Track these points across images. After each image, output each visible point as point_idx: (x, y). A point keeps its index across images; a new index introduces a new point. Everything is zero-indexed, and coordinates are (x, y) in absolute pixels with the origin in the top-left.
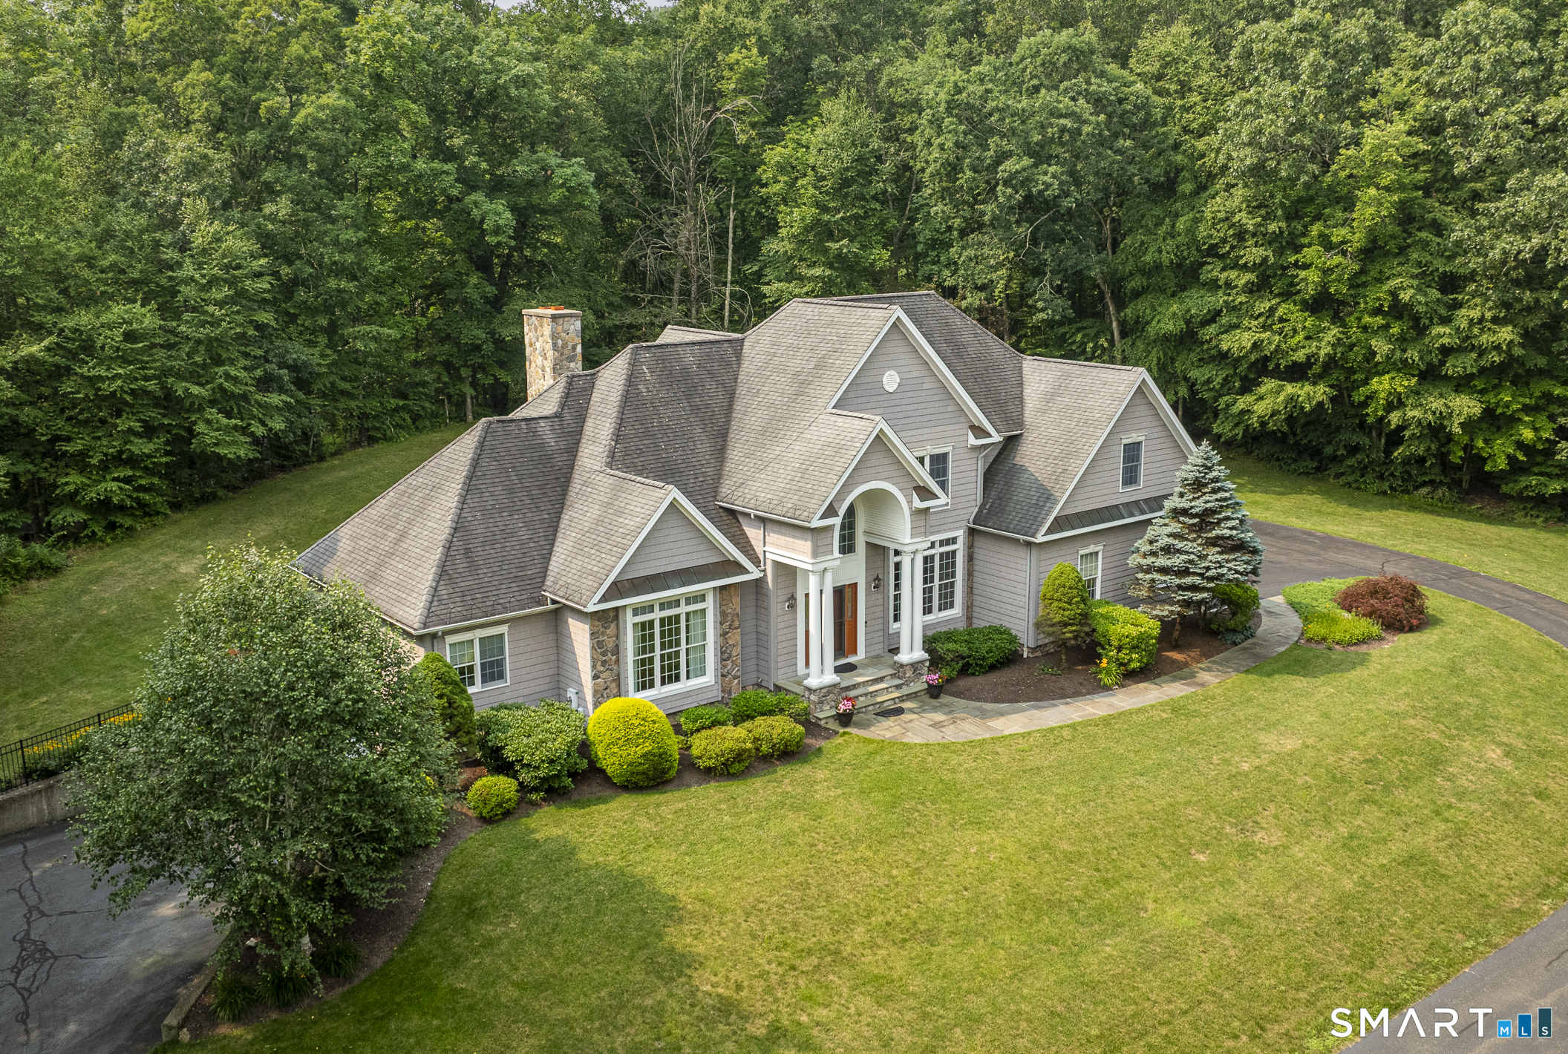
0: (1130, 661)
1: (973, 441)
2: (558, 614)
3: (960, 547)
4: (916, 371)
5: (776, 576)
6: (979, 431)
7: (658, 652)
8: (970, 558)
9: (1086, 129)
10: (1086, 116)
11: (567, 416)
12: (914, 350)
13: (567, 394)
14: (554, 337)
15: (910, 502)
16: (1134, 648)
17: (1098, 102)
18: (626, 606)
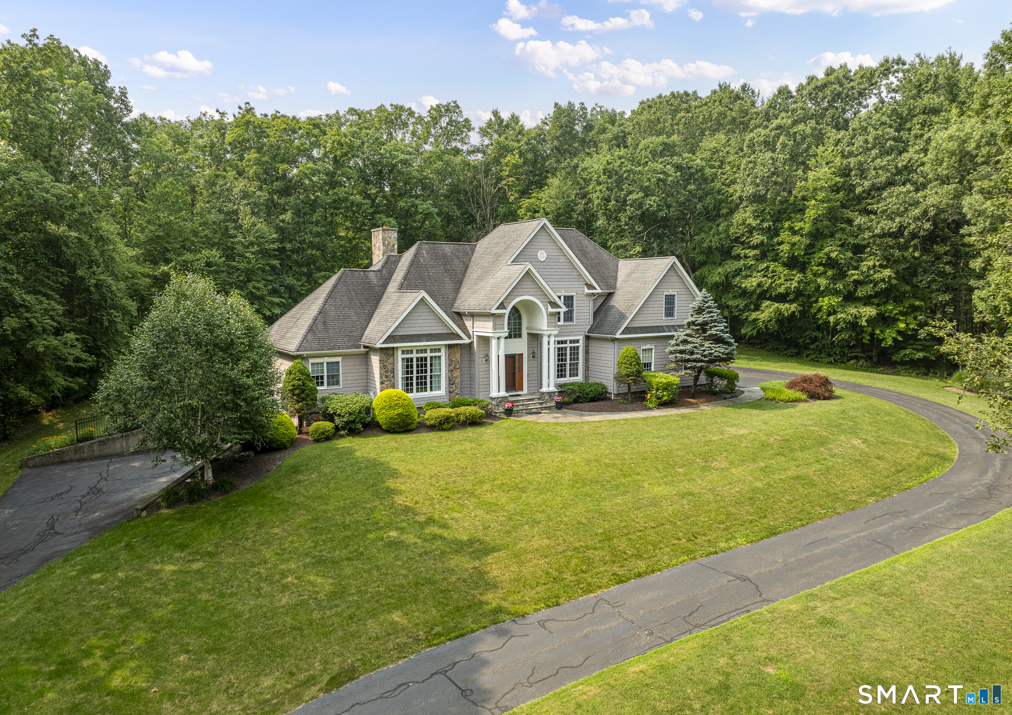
0: (663, 396)
1: (587, 291)
2: (366, 356)
3: (581, 344)
4: (556, 253)
5: (478, 344)
6: (590, 286)
7: (415, 374)
8: (587, 352)
9: (671, 178)
10: (670, 173)
11: (384, 271)
12: (555, 242)
13: (386, 263)
14: (384, 239)
15: (547, 309)
16: (665, 389)
17: (678, 167)
18: (397, 348)
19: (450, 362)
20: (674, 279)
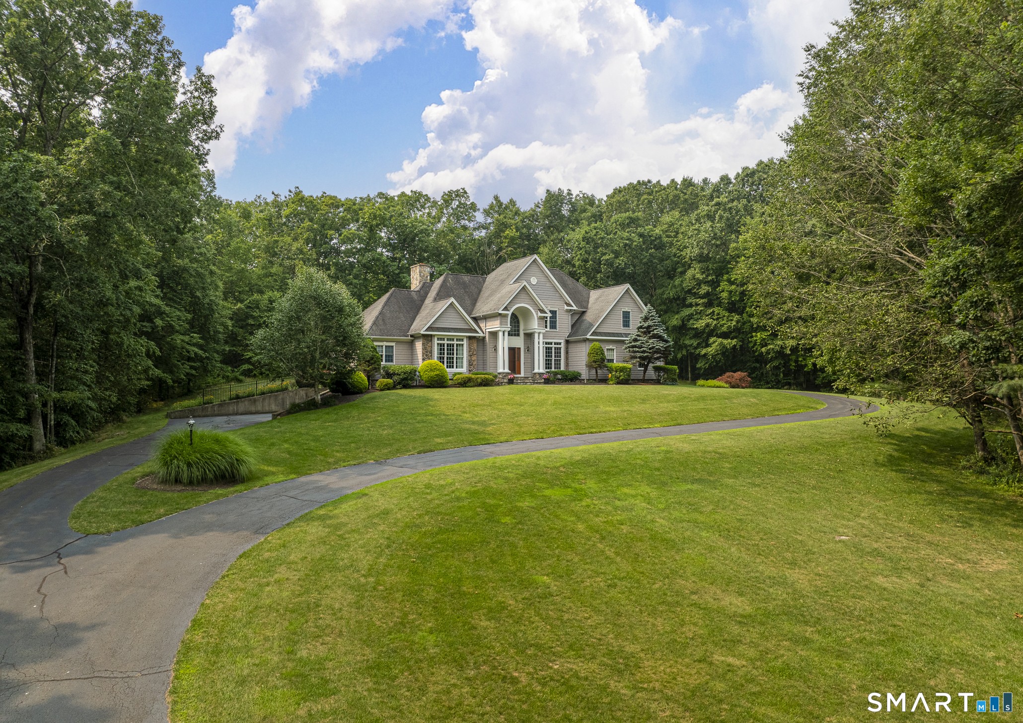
0: (620, 377)
1: (566, 307)
2: (411, 344)
3: (563, 346)
4: (543, 279)
5: (489, 338)
6: (568, 305)
7: (446, 356)
8: (567, 353)
9: (635, 243)
11: (422, 291)
12: (543, 271)
13: (423, 287)
14: (420, 272)
15: (537, 314)
16: (621, 371)
18: (434, 336)
19: (470, 350)
20: (629, 300)
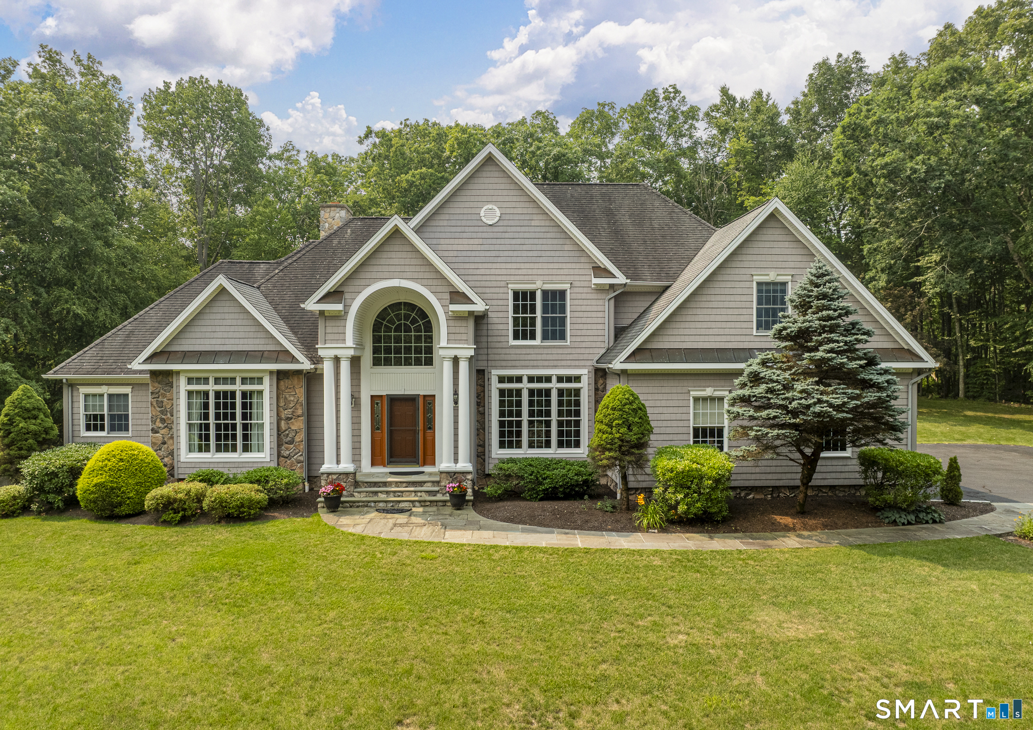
1: (594, 280)
6: (600, 271)
7: (212, 420)
15: (446, 306)
16: (684, 486)
18: (178, 373)
19: (279, 405)
